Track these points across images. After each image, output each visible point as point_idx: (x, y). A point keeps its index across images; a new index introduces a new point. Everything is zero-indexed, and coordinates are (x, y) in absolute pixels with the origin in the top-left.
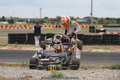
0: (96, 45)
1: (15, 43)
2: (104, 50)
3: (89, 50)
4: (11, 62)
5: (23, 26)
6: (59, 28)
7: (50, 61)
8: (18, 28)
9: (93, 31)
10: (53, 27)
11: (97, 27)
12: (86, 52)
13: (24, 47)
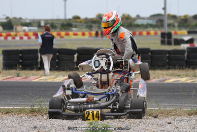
0: (175, 69)
1: (16, 69)
2: (190, 78)
3: (160, 79)
4: (9, 105)
5: (31, 34)
6: (102, 37)
7: (87, 102)
8: (21, 38)
9: (168, 41)
10: (90, 34)
11: (176, 33)
12: (156, 84)
13: (33, 75)
